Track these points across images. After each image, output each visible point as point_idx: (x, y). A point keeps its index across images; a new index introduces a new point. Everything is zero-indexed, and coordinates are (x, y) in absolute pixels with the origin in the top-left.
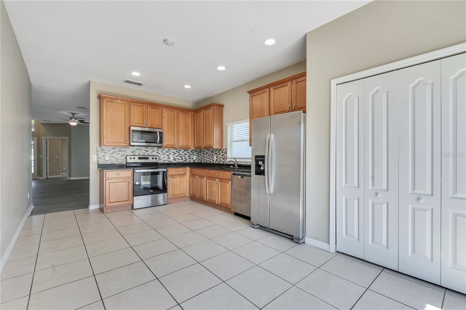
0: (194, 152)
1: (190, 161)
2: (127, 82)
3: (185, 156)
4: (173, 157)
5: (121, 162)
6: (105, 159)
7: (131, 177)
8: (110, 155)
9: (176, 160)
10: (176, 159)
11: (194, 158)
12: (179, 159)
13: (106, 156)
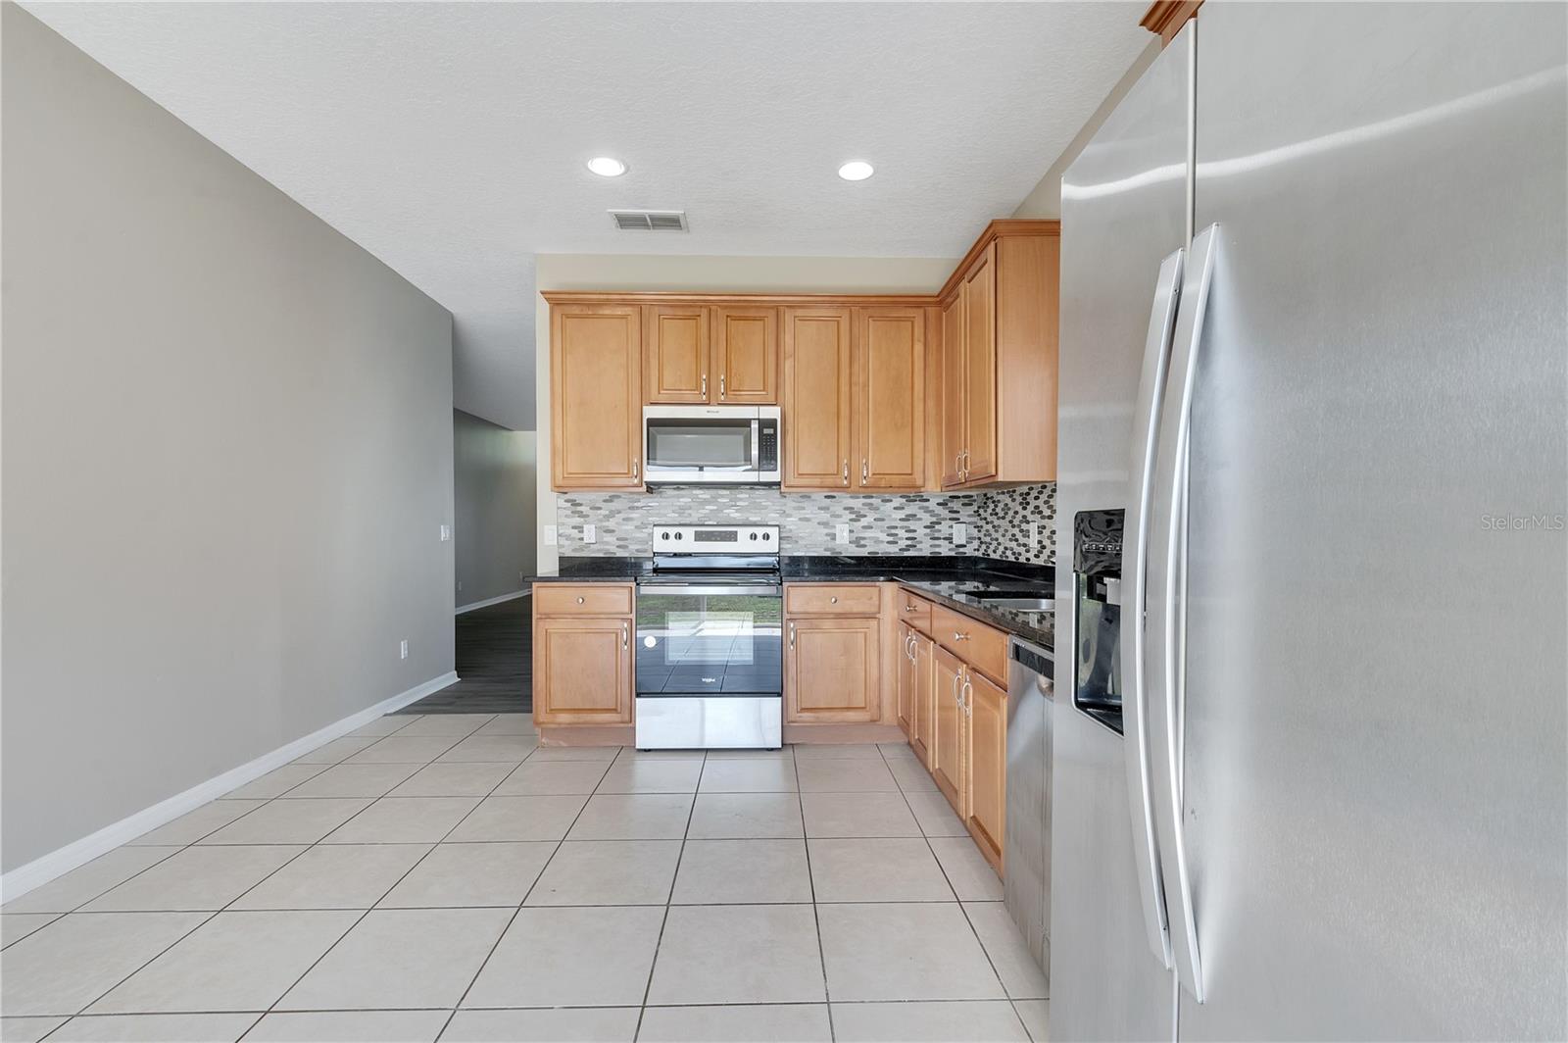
0: (956, 505)
1: (937, 550)
2: (625, 222)
3: (912, 525)
4: (851, 531)
5: (637, 551)
6: (582, 539)
7: (630, 616)
8: (599, 525)
9: (864, 546)
10: (864, 538)
11: (959, 537)
12: (877, 541)
13: (586, 527)
